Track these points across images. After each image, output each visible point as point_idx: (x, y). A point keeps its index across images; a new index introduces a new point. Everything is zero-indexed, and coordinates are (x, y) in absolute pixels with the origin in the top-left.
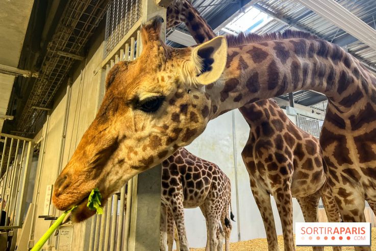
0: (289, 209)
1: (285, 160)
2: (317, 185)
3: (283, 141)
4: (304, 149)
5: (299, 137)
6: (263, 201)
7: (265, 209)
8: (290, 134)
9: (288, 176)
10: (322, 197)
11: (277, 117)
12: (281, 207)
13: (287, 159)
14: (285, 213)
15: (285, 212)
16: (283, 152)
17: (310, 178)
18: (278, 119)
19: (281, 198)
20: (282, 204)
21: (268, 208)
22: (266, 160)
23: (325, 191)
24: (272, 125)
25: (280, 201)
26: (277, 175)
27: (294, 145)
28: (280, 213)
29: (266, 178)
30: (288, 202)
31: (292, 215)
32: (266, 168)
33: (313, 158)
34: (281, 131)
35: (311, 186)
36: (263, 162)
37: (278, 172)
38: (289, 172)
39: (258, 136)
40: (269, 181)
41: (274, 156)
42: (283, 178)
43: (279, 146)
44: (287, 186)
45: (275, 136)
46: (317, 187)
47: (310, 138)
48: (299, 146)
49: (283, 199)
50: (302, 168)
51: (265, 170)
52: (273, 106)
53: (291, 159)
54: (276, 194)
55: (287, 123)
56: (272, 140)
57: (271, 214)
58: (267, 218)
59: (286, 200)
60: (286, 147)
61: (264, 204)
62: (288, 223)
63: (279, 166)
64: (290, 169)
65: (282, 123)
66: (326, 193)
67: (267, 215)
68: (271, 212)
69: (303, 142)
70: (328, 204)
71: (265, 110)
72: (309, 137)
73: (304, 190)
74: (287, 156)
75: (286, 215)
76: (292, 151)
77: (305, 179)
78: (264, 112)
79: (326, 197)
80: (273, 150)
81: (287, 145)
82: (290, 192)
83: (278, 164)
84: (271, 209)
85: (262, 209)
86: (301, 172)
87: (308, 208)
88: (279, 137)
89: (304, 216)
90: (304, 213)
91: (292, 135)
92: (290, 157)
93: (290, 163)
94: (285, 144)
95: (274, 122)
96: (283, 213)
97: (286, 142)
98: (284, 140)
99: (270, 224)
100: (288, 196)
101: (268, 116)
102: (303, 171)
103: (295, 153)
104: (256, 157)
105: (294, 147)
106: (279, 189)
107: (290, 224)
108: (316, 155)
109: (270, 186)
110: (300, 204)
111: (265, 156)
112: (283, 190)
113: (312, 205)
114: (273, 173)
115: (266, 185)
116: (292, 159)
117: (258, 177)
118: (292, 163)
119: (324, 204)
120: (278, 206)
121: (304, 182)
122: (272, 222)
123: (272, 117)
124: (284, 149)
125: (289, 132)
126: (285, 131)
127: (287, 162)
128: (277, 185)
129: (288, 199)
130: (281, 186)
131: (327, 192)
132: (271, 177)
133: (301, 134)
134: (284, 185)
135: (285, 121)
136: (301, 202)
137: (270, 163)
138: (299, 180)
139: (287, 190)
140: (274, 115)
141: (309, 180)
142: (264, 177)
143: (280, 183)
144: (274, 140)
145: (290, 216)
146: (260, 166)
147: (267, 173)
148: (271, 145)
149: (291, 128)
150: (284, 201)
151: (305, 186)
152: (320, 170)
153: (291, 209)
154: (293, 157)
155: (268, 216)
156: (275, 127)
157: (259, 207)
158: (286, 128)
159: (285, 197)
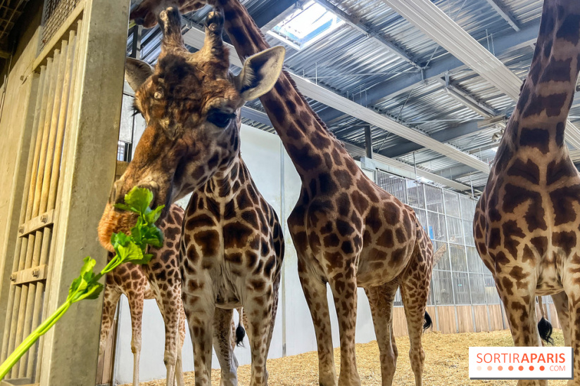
0: (352, 305)
1: (351, 230)
2: (397, 269)
3: (349, 203)
4: (381, 216)
5: (374, 198)
6: (315, 294)
7: (318, 306)
8: (361, 193)
9: (353, 255)
10: (401, 288)
11: (344, 167)
12: (340, 301)
13: (354, 230)
14: (344, 311)
15: (345, 309)
16: (348, 219)
17: (389, 258)
18: (345, 170)
19: (340, 289)
20: (341, 298)
21: (321, 305)
22: (323, 231)
23: (406, 278)
24: (334, 178)
25: (339, 293)
26: (338, 254)
27: (365, 209)
28: (338, 310)
29: (321, 258)
30: (350, 295)
31: (355, 315)
32: (322, 242)
33: (393, 229)
34: (348, 188)
35: (389, 270)
36: (319, 234)
37: (338, 248)
38: (355, 249)
39: (314, 193)
40: (325, 263)
41: (334, 224)
42: (345, 258)
43: (344, 210)
44: (351, 271)
45: (337, 195)
46: (396, 272)
47: (391, 200)
48: (374, 211)
49: (343, 289)
50: (377, 244)
51: (320, 245)
52: (338, 151)
53: (360, 231)
54: (334, 282)
55: (358, 176)
56: (334, 199)
57: (326, 314)
58: (320, 321)
59: (348, 292)
60: (354, 212)
61: (317, 297)
62: (349, 326)
63: (342, 239)
64: (356, 245)
65: (350, 176)
66: (407, 282)
67: (320, 315)
68: (326, 311)
69: (381, 205)
70: (408, 297)
71: (326, 155)
72: (389, 198)
73: (379, 276)
74: (354, 226)
75: (346, 315)
76: (362, 218)
77: (380, 261)
78: (323, 159)
79: (406, 288)
80: (334, 215)
81: (355, 209)
82: (354, 280)
83: (339, 236)
84: (326, 307)
85: (314, 306)
86: (375, 250)
87: (379, 305)
88: (344, 196)
89: (373, 315)
90: (372, 310)
91: (365, 196)
92: (359, 227)
93: (357, 236)
94: (353, 207)
95: (338, 173)
96: (343, 312)
97: (354, 204)
98: (351, 201)
99: (323, 329)
100: (352, 286)
101: (329, 165)
102: (379, 248)
103: (367, 221)
104: (309, 226)
105: (366, 213)
106: (339, 275)
107: (351, 327)
108: (398, 226)
109: (326, 269)
110: (369, 297)
111: (321, 224)
112: (344, 277)
113: (385, 299)
114: (332, 250)
115: (321, 268)
116: (362, 230)
117: (310, 257)
118: (361, 236)
119: (403, 298)
120: (336, 300)
121: (379, 265)
122: (327, 326)
123: (335, 167)
124: (350, 214)
125: (359, 191)
126: (354, 188)
127: (354, 235)
128: (337, 269)
129: (350, 290)
130: (342, 270)
131: (408, 280)
132: (329, 256)
133: (377, 193)
134: (346, 269)
135: (354, 174)
136: (370, 295)
137: (328, 234)
138: (371, 262)
139: (350, 277)
140: (338, 163)
141: (386, 262)
142: (317, 257)
143: (341, 266)
144: (336, 200)
145: (353, 315)
146: (314, 239)
147: (323, 250)
148: (331, 207)
149: (364, 184)
150: (344, 293)
151: (380, 271)
152: (402, 247)
153: (354, 306)
154: (363, 227)
155: (322, 317)
156: (339, 180)
157: (309, 303)
158: (355, 184)
159: (347, 287)
